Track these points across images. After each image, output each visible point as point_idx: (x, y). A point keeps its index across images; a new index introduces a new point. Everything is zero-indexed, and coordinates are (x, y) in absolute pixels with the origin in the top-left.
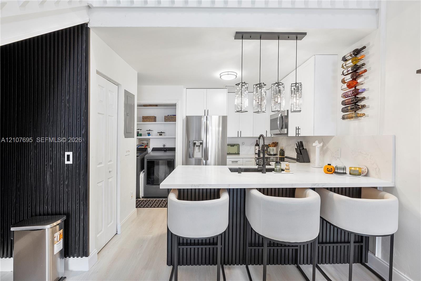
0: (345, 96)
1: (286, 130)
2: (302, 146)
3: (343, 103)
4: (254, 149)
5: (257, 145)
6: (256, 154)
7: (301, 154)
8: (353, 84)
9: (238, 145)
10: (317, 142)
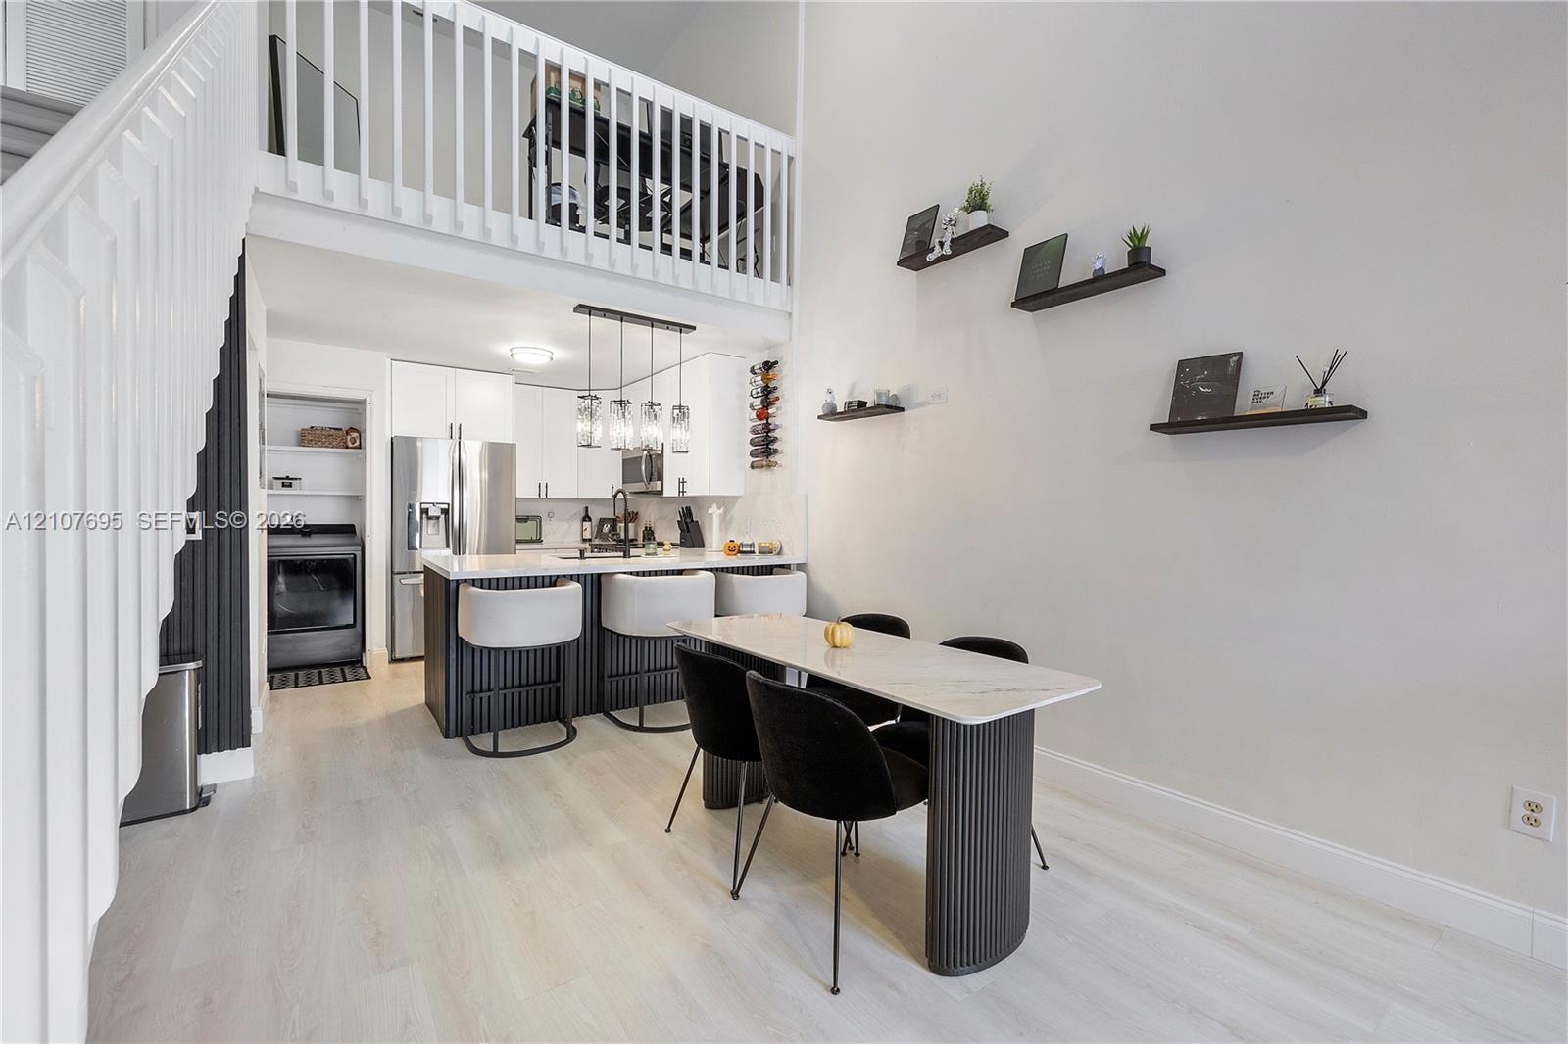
0: (754, 431)
1: (659, 482)
2: (690, 515)
3: (752, 442)
4: (579, 529)
5: (587, 518)
6: (584, 540)
7: (689, 531)
8: (763, 415)
9: (537, 519)
10: (715, 506)
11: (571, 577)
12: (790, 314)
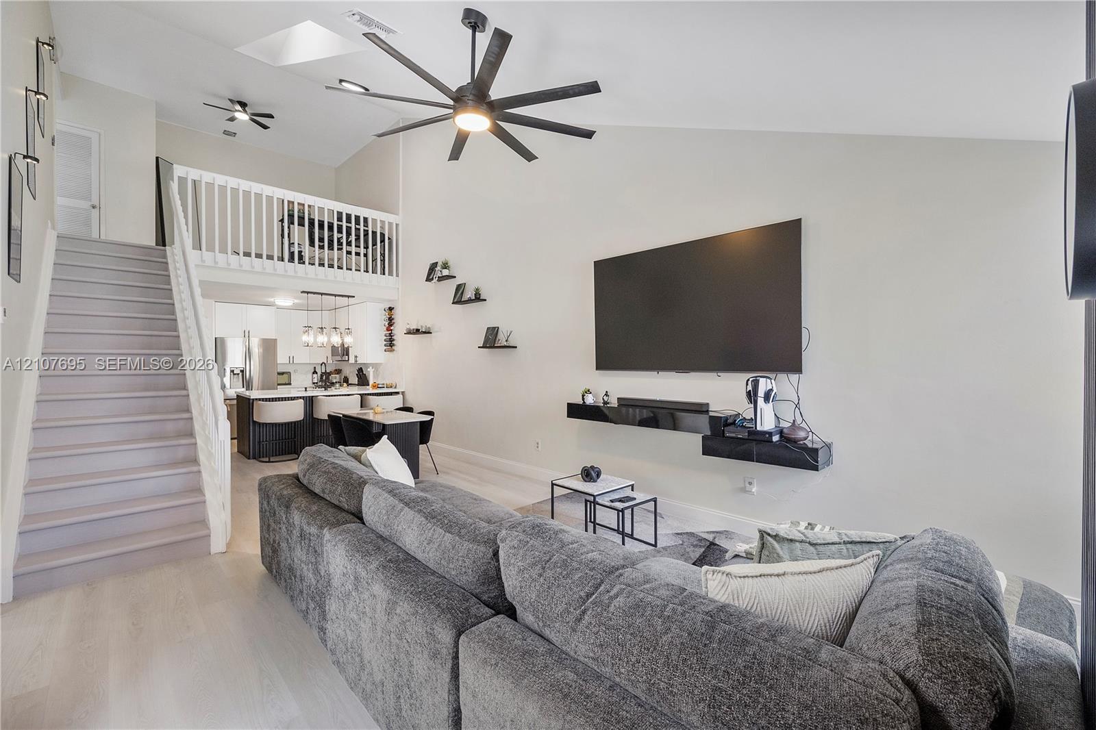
0: (386, 336)
1: (347, 357)
2: (362, 371)
3: (385, 340)
4: (311, 378)
5: (315, 372)
6: (314, 383)
7: (361, 379)
8: (389, 329)
9: (289, 374)
10: (371, 368)
11: (300, 398)
12: (398, 289)
